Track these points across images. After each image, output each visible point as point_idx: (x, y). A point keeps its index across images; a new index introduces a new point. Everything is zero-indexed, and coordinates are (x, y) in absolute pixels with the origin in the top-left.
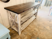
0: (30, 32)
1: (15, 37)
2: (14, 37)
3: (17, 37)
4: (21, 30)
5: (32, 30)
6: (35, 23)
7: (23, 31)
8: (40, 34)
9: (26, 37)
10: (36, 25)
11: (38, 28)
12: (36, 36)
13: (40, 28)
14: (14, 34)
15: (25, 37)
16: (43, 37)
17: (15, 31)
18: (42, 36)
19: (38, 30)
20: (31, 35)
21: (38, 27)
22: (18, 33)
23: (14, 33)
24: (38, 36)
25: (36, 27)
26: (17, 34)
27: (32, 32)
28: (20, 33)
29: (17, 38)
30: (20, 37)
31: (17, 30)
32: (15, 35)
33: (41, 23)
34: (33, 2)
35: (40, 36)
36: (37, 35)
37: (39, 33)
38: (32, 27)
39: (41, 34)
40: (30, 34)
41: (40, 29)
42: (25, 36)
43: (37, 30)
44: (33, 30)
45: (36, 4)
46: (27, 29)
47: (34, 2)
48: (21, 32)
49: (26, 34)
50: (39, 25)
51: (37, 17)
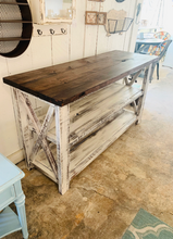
0: (110, 185)
1: (43, 201)
2: (39, 204)
3: (54, 202)
4: (71, 175)
5: (117, 173)
6: (133, 146)
7: (77, 177)
8: (153, 192)
9: (91, 204)
10: (139, 151)
11: (146, 167)
12: (133, 203)
13: (153, 166)
14: (40, 191)
15: (86, 203)
16: (165, 209)
17: (42, 178)
18: (162, 201)
19: (144, 177)
20: (112, 197)
21: (144, 161)
22: (57, 185)
23: (40, 187)
24: (144, 204)
25: (138, 163)
26: (54, 188)
27: (118, 184)
28: (64, 187)
29: (51, 206)
30: (65, 204)
31: (51, 175)
32: (45, 196)
33: (158, 145)
34: (123, 52)
35: (152, 200)
36: (139, 199)
37: (148, 188)
38: (118, 160)
39: (155, 195)
40: (108, 193)
41: (155, 170)
42: (85, 199)
43: (141, 175)
44: (123, 177)
45: (138, 60)
46: (98, 171)
47: (128, 53)
48: (71, 182)
49: (92, 192)
50: (150, 154)
51: (142, 118)
